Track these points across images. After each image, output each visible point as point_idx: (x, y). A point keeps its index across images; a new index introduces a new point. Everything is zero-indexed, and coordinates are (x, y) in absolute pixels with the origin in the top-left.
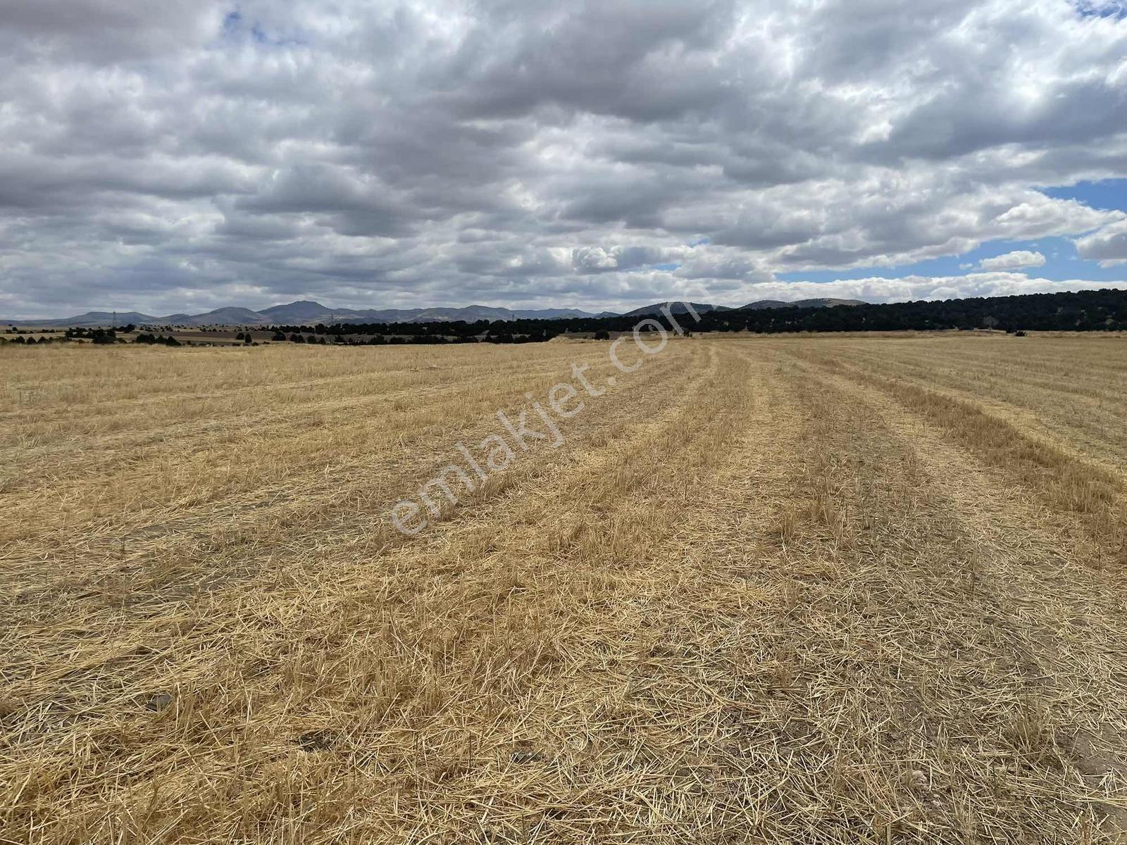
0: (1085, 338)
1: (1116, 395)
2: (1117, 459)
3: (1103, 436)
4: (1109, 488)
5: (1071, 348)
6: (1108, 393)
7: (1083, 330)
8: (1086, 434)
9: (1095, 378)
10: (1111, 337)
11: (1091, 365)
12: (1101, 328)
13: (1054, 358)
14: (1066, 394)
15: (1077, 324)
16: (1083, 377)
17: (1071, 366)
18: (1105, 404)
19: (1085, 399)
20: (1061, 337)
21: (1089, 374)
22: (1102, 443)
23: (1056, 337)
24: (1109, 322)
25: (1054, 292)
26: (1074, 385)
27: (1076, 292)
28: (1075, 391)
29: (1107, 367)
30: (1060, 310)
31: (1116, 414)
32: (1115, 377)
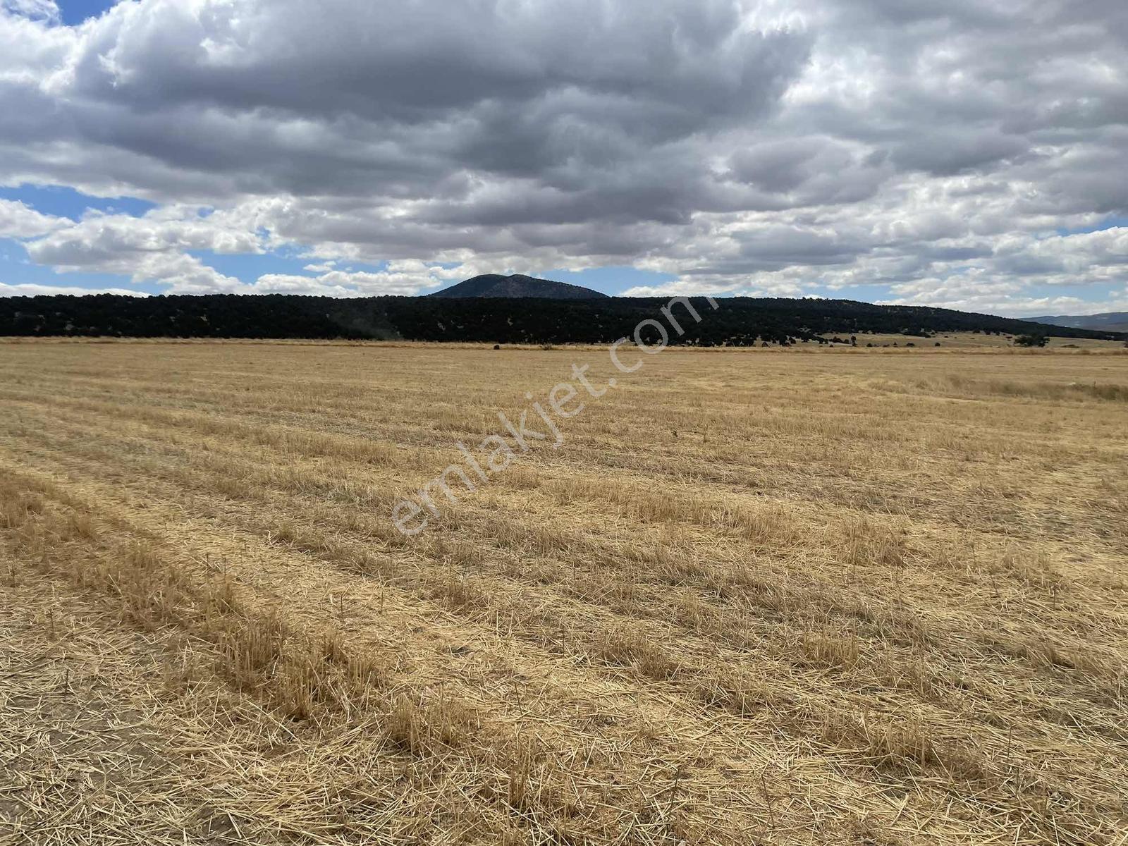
0: (43, 343)
1: (67, 399)
2: (55, 464)
3: (46, 444)
4: (40, 496)
5: (26, 354)
6: (58, 398)
7: (43, 336)
8: (28, 442)
9: (48, 384)
10: (69, 343)
11: (46, 371)
12: (62, 333)
13: (8, 365)
14: (14, 403)
15: (37, 329)
16: (36, 384)
17: (23, 373)
18: (54, 409)
19: (31, 406)
20: (18, 343)
21: (43, 380)
22: (42, 451)
23: (14, 343)
24: (69, 327)
25: (9, 296)
26: (24, 392)
27: (32, 297)
28: (25, 399)
29: (62, 372)
30: (17, 314)
31: (63, 419)
32: (68, 382)
